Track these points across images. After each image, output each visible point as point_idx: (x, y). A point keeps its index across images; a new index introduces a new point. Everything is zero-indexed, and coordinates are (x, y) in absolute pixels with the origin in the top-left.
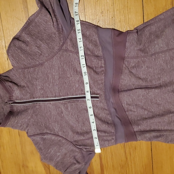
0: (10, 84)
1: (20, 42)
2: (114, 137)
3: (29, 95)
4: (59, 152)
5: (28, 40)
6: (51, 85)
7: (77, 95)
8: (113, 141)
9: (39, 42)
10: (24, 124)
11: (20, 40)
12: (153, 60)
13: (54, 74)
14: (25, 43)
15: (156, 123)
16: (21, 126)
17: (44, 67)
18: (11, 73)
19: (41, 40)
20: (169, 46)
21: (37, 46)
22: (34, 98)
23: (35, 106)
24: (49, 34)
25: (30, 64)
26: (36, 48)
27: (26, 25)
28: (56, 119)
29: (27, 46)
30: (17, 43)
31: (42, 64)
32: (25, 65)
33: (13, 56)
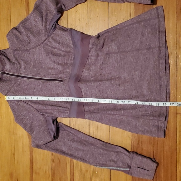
0: (4, 58)
1: (17, 31)
2: (68, 112)
3: (15, 71)
4: (28, 116)
5: (23, 31)
6: (31, 66)
7: (48, 77)
8: (67, 114)
9: (29, 34)
10: (6, 90)
11: (17, 30)
12: (108, 58)
13: (36, 59)
14: (20, 33)
15: (103, 107)
16: (3, 91)
17: (29, 52)
18: (8, 51)
19: (31, 33)
20: (120, 49)
21: (27, 36)
22: (18, 73)
23: (17, 80)
24: (38, 31)
25: (20, 48)
26: (27, 37)
27: (24, 21)
28: (29, 92)
29: (21, 35)
30: (15, 31)
31: (28, 50)
32: (16, 48)
33: (9, 40)
